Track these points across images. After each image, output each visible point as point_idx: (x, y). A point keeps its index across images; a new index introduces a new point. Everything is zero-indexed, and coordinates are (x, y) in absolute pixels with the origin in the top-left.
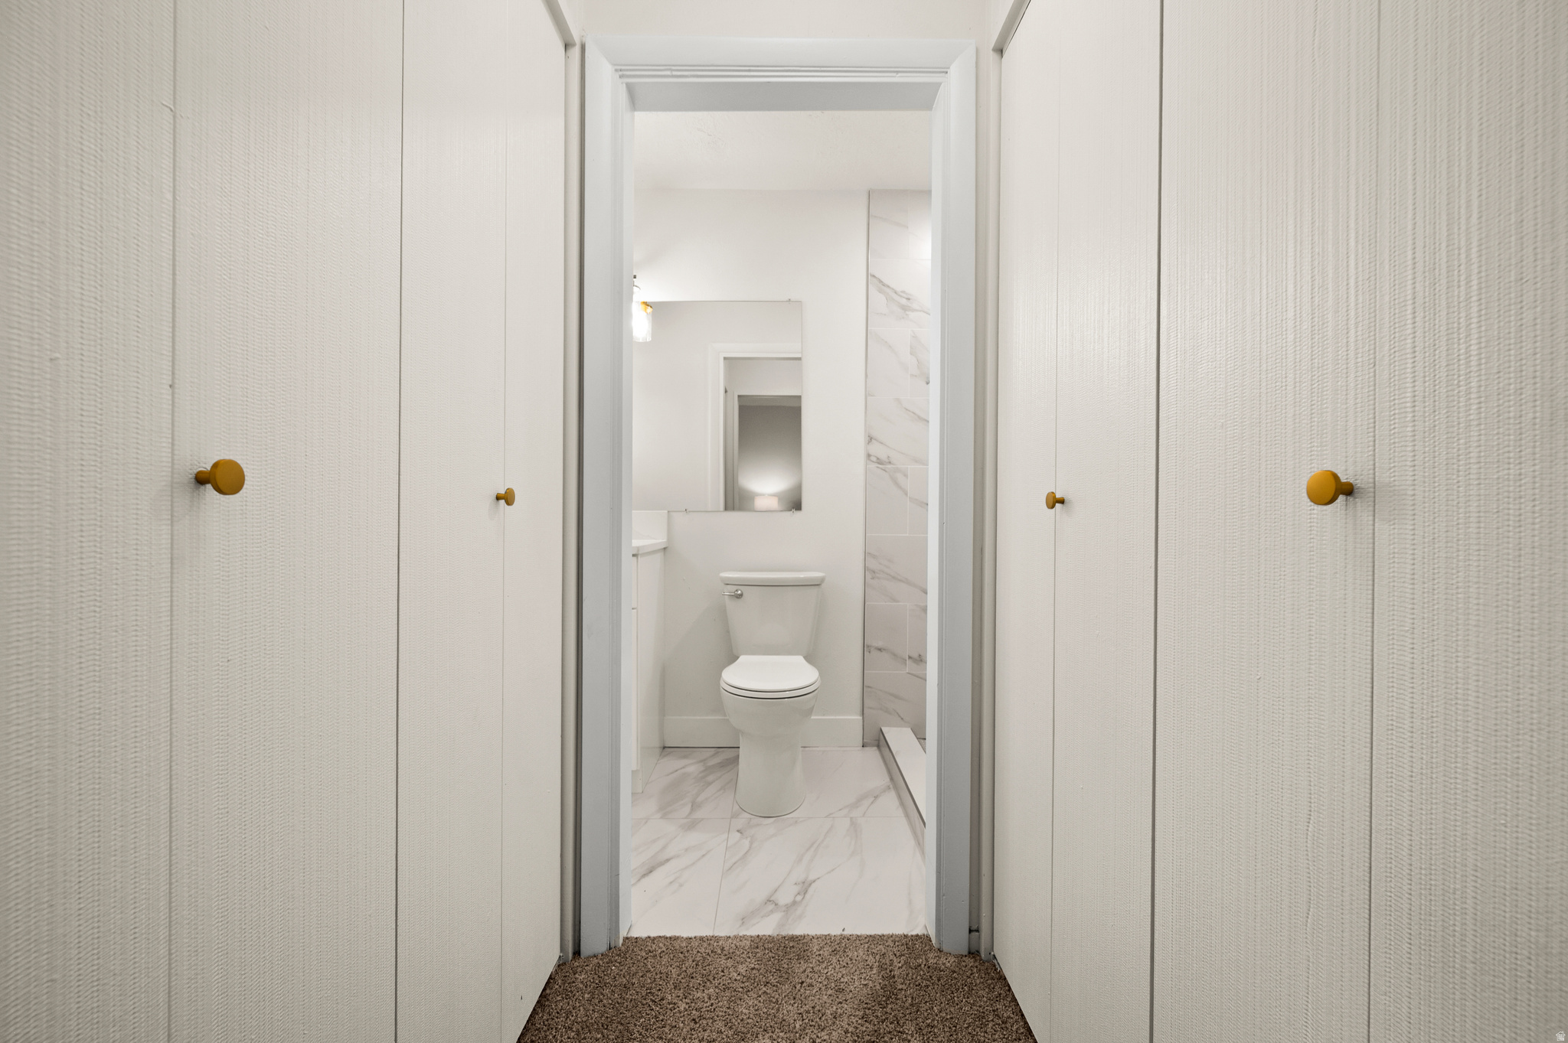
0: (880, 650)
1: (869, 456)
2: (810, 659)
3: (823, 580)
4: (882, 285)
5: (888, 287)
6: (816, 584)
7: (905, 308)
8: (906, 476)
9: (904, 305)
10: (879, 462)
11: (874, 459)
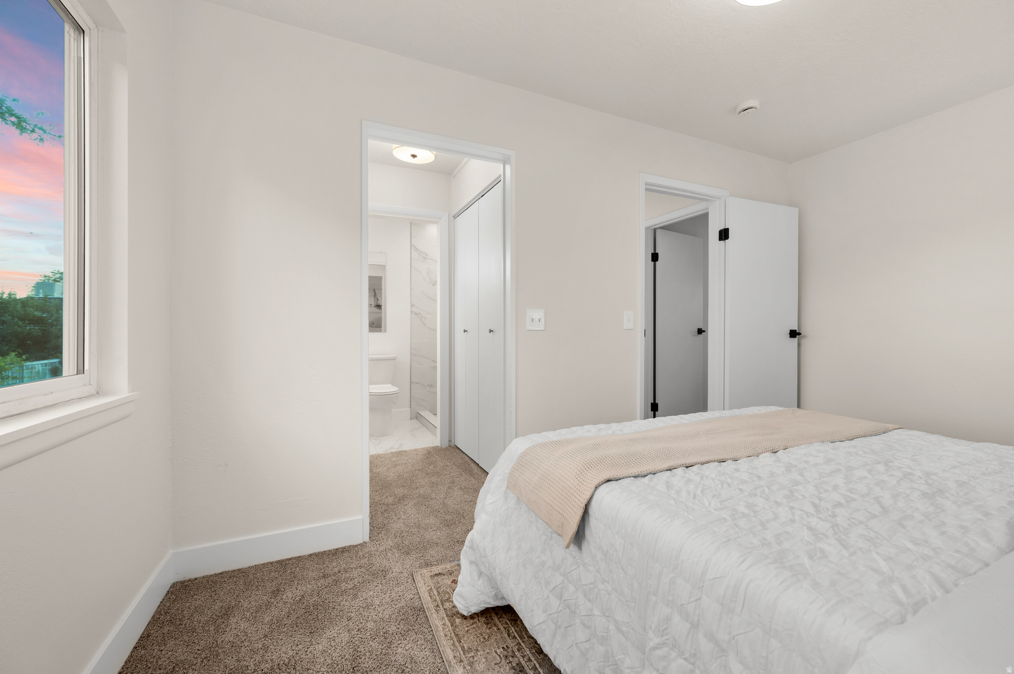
0: (417, 383)
1: (412, 312)
2: (393, 384)
3: (396, 357)
4: (417, 249)
5: (419, 250)
6: (394, 359)
7: (424, 258)
8: (426, 319)
9: (425, 257)
10: (416, 314)
11: (414, 313)
